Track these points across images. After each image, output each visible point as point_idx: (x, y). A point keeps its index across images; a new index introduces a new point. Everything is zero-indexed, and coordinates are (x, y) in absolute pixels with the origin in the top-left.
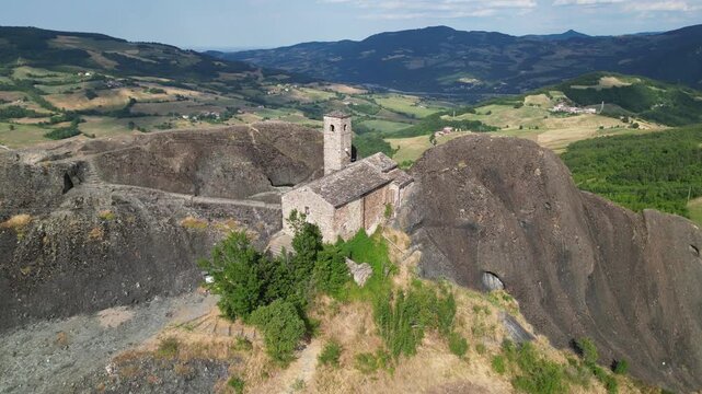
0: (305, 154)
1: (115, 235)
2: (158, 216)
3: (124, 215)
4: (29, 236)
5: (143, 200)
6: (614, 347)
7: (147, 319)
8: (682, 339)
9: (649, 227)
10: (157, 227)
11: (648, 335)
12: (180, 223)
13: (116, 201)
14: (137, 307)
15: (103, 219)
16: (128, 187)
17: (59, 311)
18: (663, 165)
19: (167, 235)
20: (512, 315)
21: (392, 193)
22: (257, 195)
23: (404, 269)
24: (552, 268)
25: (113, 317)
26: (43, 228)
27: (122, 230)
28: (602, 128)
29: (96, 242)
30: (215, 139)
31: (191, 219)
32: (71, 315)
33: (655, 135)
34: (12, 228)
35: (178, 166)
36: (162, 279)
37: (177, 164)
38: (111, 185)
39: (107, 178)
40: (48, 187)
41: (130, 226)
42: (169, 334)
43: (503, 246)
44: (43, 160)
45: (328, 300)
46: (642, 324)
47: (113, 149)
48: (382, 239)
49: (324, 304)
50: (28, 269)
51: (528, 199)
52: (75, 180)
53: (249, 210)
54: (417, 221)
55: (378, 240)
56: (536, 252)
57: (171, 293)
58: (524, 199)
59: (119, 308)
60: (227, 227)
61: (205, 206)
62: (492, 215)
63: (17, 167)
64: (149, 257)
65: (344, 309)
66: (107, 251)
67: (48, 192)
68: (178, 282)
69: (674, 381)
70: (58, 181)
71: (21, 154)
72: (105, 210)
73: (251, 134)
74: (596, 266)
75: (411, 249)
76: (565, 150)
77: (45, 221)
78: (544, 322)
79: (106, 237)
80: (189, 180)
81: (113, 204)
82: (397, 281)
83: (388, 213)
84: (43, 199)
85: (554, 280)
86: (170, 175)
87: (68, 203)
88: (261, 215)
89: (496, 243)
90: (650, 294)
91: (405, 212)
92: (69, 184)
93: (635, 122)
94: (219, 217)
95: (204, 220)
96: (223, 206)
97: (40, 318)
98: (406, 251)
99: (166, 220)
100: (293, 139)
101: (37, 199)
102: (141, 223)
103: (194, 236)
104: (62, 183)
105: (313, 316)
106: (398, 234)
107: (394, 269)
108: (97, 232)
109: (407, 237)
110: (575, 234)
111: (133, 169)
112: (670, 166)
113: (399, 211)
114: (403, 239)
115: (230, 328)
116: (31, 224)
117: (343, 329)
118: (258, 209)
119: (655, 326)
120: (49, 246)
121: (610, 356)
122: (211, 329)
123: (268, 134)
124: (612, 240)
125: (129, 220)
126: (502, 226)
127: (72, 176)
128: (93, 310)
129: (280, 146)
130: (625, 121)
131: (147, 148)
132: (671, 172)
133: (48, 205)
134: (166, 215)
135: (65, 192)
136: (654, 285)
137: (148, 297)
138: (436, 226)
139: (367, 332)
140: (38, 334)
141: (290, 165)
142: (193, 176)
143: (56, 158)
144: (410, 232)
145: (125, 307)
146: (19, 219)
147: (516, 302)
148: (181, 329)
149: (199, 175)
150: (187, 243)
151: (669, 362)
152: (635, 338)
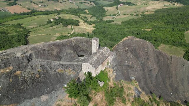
0: (87, 47)
1: (42, 76)
2: (52, 69)
3: (44, 70)
4: (22, 77)
5: (47, 64)
6: (160, 92)
7: (52, 98)
8: (177, 87)
9: (172, 60)
10: (52, 73)
11: (169, 87)
12: (57, 71)
13: (41, 66)
14: (49, 94)
15: (39, 71)
16: (43, 60)
17: (31, 97)
18: (180, 19)
19: (54, 75)
20: (137, 87)
21: (109, 59)
22: (75, 60)
23: (111, 80)
24: (147, 74)
25: (44, 98)
26: (25, 75)
27: (43, 75)
28: (165, 5)
29: (38, 78)
30: (64, 45)
31: (60, 70)
32: (34, 97)
33: (179, 8)
34: (17, 75)
35: (55, 54)
36: (54, 86)
37: (55, 53)
38: (39, 60)
39: (37, 58)
40: (24, 62)
41: (45, 73)
42: (58, 103)
43: (136, 70)
44: (22, 55)
45: (94, 91)
46: (167, 85)
47: (38, 49)
48: (106, 71)
49: (93, 93)
50: (23, 87)
51: (143, 57)
52: (30, 59)
53: (73, 65)
54: (115, 65)
55: (105, 72)
56: (144, 70)
57: (56, 90)
58: (142, 57)
59: (45, 95)
60: (69, 71)
61: (63, 65)
62: (133, 63)
63: (15, 57)
64: (51, 81)
65: (98, 94)
66: (41, 81)
67: (24, 64)
68: (58, 87)
69: (173, 98)
70: (26, 61)
71: (16, 53)
72: (39, 69)
73: (73, 42)
74: (158, 72)
75: (113, 73)
76: (153, 13)
77: (25, 73)
78: (144, 88)
79: (40, 77)
80: (58, 57)
81: (40, 67)
82: (110, 84)
83: (108, 64)
84: (23, 66)
85: (147, 77)
86: (53, 56)
87: (29, 67)
88: (77, 67)
89: (134, 70)
90: (171, 77)
91: (112, 63)
92: (29, 61)
93: (174, 3)
94: (66, 68)
95: (63, 69)
96: (67, 64)
97: (27, 99)
98: (112, 74)
99: (54, 70)
100: (84, 43)
101: (22, 66)
102: (48, 72)
103: (61, 74)
104: (27, 61)
105: (90, 96)
106: (110, 69)
107: (109, 80)
108: (38, 76)
109: (112, 70)
110: (154, 65)
111: (44, 55)
112: (182, 20)
113: (111, 63)
114: (111, 71)
115: (71, 100)
116: (21, 74)
117: (98, 99)
118: (76, 65)
119: (171, 85)
120: (27, 80)
121: (159, 94)
122: (67, 101)
123: (77, 42)
124: (163, 63)
125: (45, 71)
126: (136, 65)
127: (29, 59)
128: (39, 96)
129: (80, 45)
130: (171, 3)
131: (47, 49)
132: (182, 21)
133: (25, 68)
134: (54, 69)
135: (28, 64)
136: (172, 75)
137: (51, 91)
138: (119, 66)
139: (103, 99)
140: (27, 103)
141: (83, 50)
142: (59, 56)
143: (24, 53)
144: (113, 68)
145: (46, 95)
146: (18, 72)
147: (138, 83)
148: (60, 101)
149: (60, 55)
150: (59, 76)
151: (173, 93)
152: (165, 88)
